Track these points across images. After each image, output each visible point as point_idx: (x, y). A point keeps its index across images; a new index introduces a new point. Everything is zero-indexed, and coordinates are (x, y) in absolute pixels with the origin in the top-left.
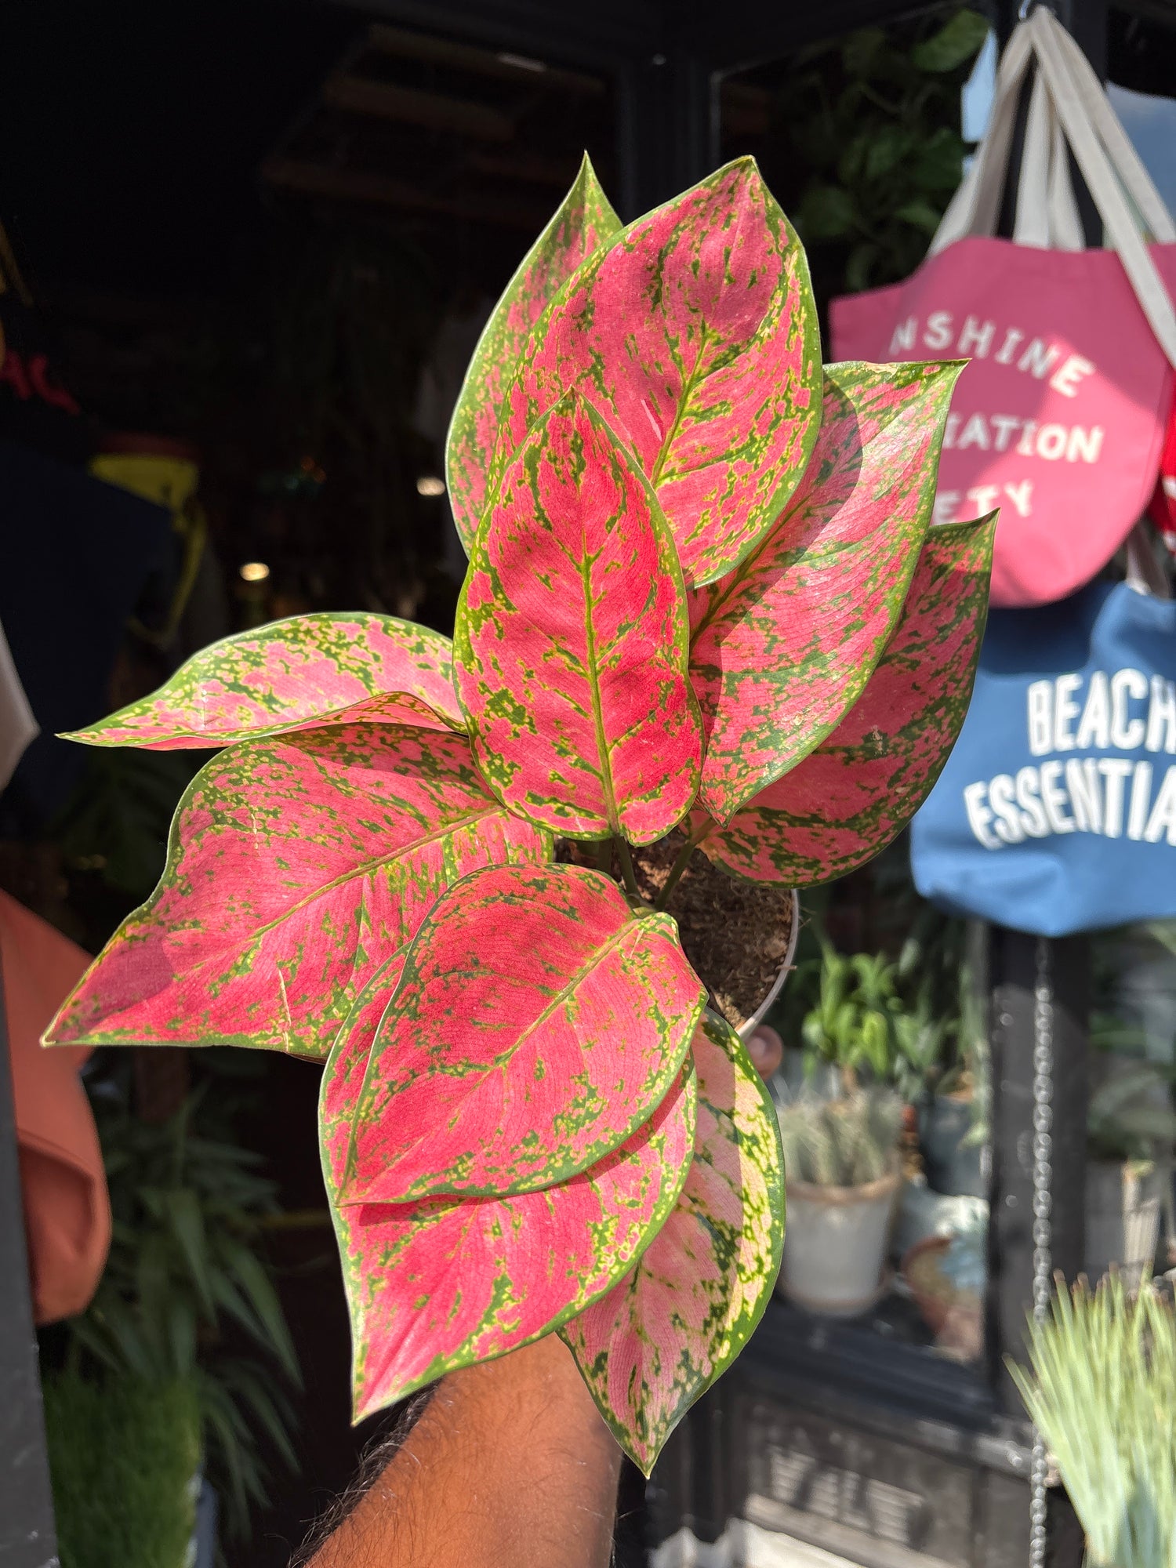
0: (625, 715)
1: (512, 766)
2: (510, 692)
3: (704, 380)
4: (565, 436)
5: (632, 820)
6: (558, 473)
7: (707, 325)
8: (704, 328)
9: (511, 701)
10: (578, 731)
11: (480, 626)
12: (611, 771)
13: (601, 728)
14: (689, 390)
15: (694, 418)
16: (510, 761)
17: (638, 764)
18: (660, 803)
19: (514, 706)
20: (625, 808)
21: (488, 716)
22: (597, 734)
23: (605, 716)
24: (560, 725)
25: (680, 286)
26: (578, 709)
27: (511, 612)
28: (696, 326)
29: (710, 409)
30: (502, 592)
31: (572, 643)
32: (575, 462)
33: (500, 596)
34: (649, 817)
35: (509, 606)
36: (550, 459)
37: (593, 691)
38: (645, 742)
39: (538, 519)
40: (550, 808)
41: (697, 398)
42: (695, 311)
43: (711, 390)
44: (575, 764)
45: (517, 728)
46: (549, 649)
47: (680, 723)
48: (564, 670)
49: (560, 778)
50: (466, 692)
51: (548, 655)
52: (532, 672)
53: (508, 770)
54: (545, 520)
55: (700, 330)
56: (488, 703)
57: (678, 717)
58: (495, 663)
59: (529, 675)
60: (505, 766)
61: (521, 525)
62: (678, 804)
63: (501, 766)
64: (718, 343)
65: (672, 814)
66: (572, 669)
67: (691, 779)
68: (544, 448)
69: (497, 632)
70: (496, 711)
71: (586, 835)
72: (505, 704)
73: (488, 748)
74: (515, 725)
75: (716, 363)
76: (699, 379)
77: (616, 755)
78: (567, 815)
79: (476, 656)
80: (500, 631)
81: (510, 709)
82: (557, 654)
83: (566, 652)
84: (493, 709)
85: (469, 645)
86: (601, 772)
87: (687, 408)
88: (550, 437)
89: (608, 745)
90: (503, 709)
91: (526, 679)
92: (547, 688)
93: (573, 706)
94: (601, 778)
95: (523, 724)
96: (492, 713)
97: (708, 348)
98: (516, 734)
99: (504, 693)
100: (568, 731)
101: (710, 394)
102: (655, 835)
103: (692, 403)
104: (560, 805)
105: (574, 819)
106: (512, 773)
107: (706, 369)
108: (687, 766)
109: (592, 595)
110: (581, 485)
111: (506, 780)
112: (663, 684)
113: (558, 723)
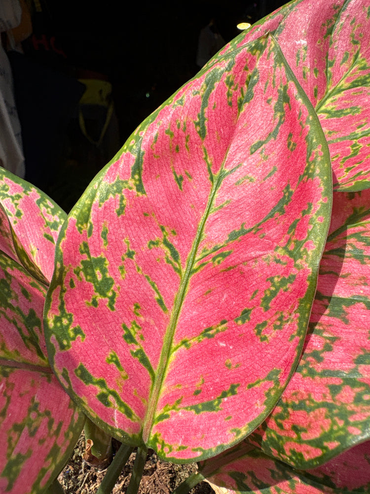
0: (207, 314)
1: (77, 331)
2: (107, 262)
3: (343, 92)
4: (246, 69)
5: (171, 431)
6: (229, 95)
7: (360, 55)
8: (356, 57)
9: (103, 271)
10: (152, 322)
11: (107, 198)
12: (167, 372)
13: (174, 325)
14: (328, 97)
15: (326, 115)
16: (77, 325)
17: (203, 368)
18: (216, 417)
19: (104, 276)
20: (167, 416)
21: (78, 274)
22: (168, 331)
23: (184, 313)
24: (138, 311)
25: (352, 22)
26: (160, 301)
27: (140, 194)
28: (351, 54)
29: (342, 111)
30: (139, 174)
31: (180, 240)
32: (245, 92)
33: (137, 177)
34: (196, 431)
35: (140, 188)
36: (227, 82)
37: (181, 288)
38: (222, 344)
39: (198, 124)
40: (95, 391)
41: (333, 102)
42: (355, 43)
43: (345, 99)
44: (136, 354)
45: (99, 297)
46: (157, 238)
47: (279, 327)
48: (162, 261)
49: (117, 362)
50: (68, 243)
51: (154, 243)
52: (133, 253)
53: (72, 334)
54: (203, 128)
55: (353, 58)
56: (83, 262)
57: (280, 319)
58: (104, 233)
59: (130, 255)
60: (71, 328)
61: (182, 124)
62: (238, 422)
63: (67, 327)
64: (363, 68)
65: (228, 432)
66: (169, 261)
67: (268, 395)
68: (227, 73)
69: (118, 207)
70: (87, 274)
71: (118, 434)
72: (97, 272)
73: (63, 304)
74: (98, 294)
75: (356, 81)
76: (339, 91)
77: (180, 356)
78: (108, 404)
79: (91, 220)
80: (122, 208)
81: (99, 278)
82: (162, 246)
83: (170, 246)
84: (85, 270)
85: (89, 210)
86: (156, 372)
87: (323, 108)
88: (235, 66)
89: (174, 346)
90: (94, 276)
91: (126, 257)
92: (140, 273)
93: (157, 296)
94: (154, 378)
95: (105, 295)
96: (82, 274)
97: (355, 70)
98: (95, 303)
99: (100, 262)
100: (142, 319)
101: (344, 102)
102: (199, 453)
103: (329, 105)
104: (104, 391)
105: (113, 412)
106: (73, 339)
107: (348, 85)
108: (269, 378)
109: (214, 202)
110: (242, 112)
111: (65, 343)
112: (276, 279)
113: (137, 307)
